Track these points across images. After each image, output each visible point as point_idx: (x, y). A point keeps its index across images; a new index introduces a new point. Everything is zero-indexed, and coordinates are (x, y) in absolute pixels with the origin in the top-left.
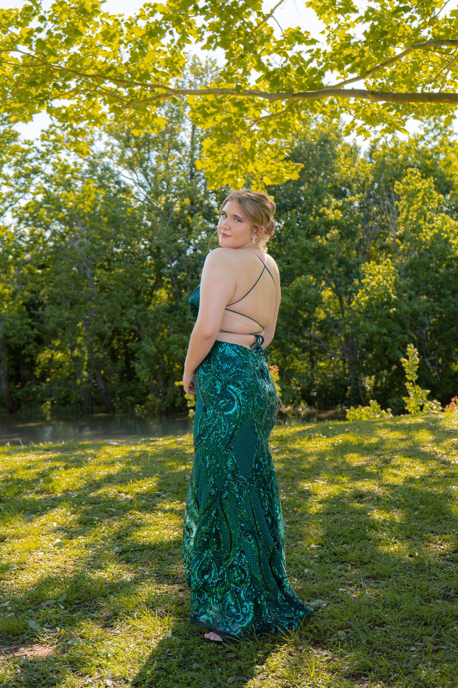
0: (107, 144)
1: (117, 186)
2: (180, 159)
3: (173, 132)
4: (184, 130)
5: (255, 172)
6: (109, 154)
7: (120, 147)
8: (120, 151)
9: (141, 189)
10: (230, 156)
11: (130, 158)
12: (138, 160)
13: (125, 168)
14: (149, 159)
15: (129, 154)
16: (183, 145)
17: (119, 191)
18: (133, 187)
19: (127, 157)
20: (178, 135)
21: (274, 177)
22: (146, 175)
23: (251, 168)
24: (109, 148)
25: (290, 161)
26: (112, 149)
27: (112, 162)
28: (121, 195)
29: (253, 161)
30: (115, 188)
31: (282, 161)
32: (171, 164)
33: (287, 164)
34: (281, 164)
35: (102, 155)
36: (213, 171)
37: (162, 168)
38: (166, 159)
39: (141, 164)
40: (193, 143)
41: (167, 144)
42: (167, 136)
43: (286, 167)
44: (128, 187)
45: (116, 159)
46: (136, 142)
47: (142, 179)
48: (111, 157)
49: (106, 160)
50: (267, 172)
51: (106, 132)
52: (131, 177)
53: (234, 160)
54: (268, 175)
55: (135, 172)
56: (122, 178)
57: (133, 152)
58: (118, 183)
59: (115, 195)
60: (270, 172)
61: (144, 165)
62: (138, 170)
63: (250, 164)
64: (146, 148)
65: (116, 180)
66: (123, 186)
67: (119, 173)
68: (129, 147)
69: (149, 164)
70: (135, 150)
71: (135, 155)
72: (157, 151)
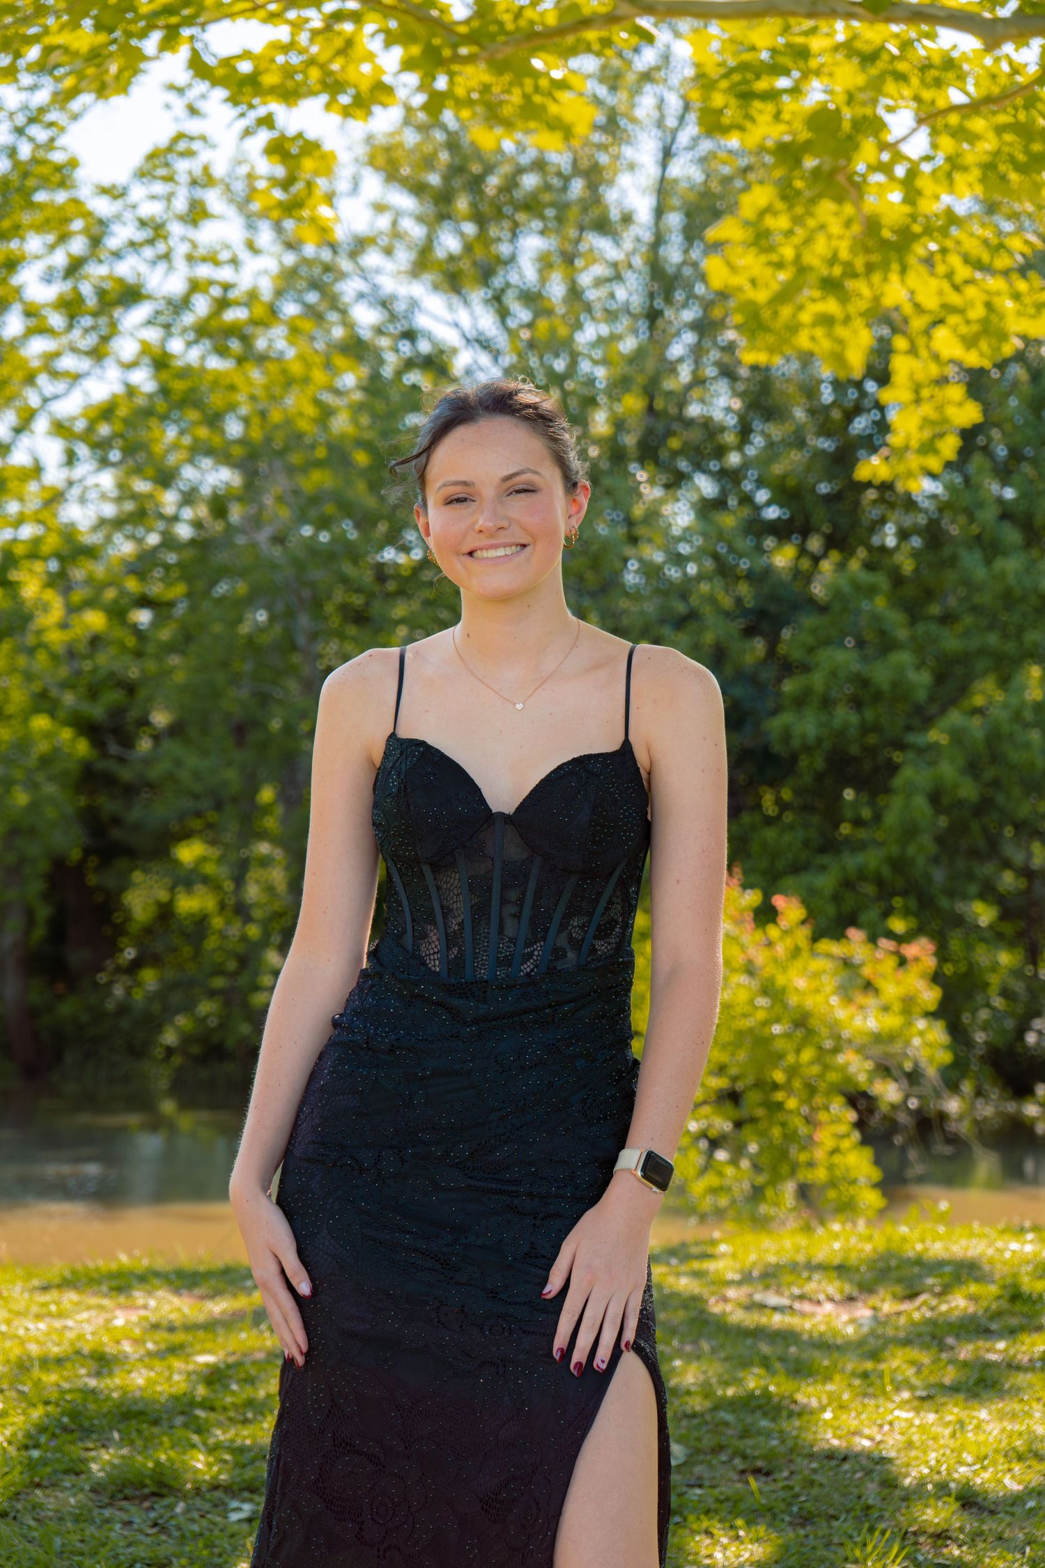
0: (379, 208)
1: (405, 348)
2: (615, 265)
3: (595, 176)
4: (632, 167)
5: (908, 309)
6: (384, 241)
7: (420, 219)
8: (416, 231)
9: (484, 359)
10: (821, 246)
11: (452, 258)
12: (475, 264)
13: (436, 287)
14: (513, 259)
15: (449, 243)
16: (627, 219)
17: (409, 364)
18: (454, 351)
19: (440, 254)
20: (611, 183)
21: (975, 328)
22: (504, 315)
23: (895, 292)
24: (384, 222)
25: (1032, 274)
26: (394, 223)
27: (388, 265)
28: (413, 377)
29: (904, 270)
30: (397, 351)
31: (1006, 273)
32: (585, 279)
33: (1022, 286)
34: (995, 283)
35: (360, 245)
36: (761, 296)
37: (556, 290)
38: (569, 259)
39: (486, 273)
40: (659, 212)
41: (573, 213)
42: (577, 187)
43: (1017, 296)
44: (442, 352)
45: (404, 257)
46: (474, 205)
47: (487, 322)
48: (388, 252)
49: (372, 258)
50: (949, 309)
51: (377, 169)
52: (449, 317)
53: (833, 260)
54: (953, 320)
55: (466, 303)
56: (422, 321)
57: (462, 235)
58: (410, 335)
59: (399, 374)
60: (959, 311)
61: (497, 282)
62: (477, 295)
63: (894, 277)
64: (506, 224)
65: (406, 327)
66: (424, 347)
67: (414, 304)
68: (449, 217)
69: (514, 278)
70: (470, 229)
71: (468, 248)
72: (542, 233)
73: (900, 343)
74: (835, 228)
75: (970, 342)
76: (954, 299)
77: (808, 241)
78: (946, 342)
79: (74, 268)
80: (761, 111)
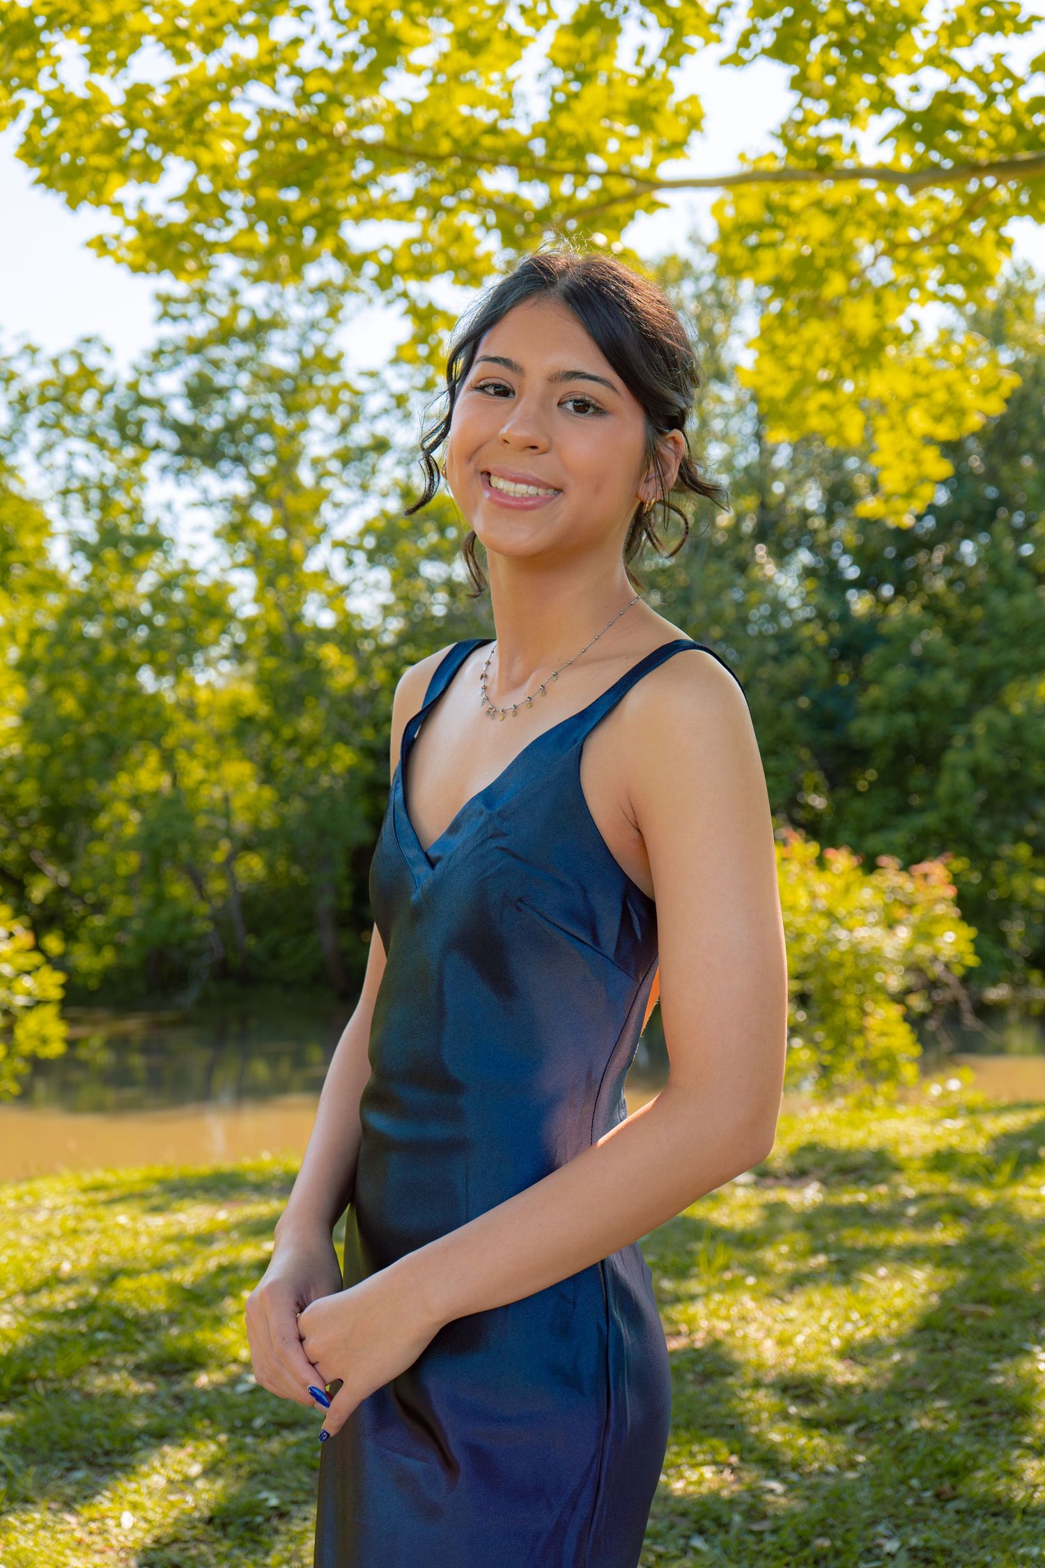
5: (886, 396)
10: (819, 353)
21: (941, 408)
23: (877, 386)
29: (880, 367)
50: (918, 395)
54: (923, 403)
60: (926, 395)
63: (874, 374)
73: (882, 423)
74: (826, 339)
75: (938, 419)
76: (922, 386)
77: (809, 351)
78: (919, 420)
79: (344, 429)
80: (766, 256)
